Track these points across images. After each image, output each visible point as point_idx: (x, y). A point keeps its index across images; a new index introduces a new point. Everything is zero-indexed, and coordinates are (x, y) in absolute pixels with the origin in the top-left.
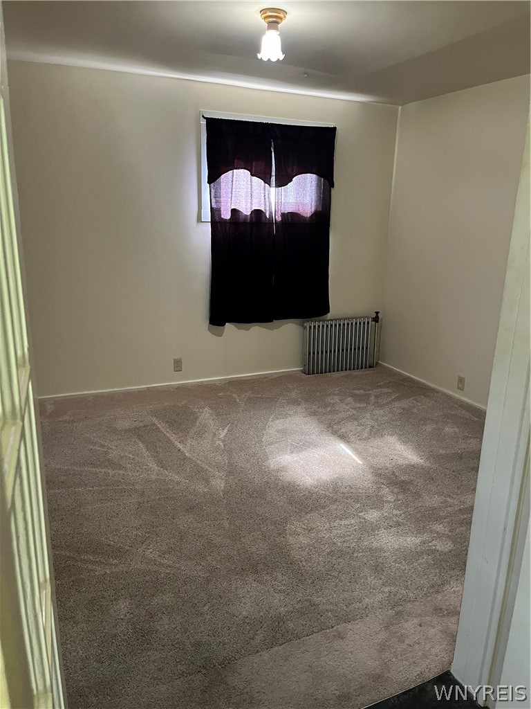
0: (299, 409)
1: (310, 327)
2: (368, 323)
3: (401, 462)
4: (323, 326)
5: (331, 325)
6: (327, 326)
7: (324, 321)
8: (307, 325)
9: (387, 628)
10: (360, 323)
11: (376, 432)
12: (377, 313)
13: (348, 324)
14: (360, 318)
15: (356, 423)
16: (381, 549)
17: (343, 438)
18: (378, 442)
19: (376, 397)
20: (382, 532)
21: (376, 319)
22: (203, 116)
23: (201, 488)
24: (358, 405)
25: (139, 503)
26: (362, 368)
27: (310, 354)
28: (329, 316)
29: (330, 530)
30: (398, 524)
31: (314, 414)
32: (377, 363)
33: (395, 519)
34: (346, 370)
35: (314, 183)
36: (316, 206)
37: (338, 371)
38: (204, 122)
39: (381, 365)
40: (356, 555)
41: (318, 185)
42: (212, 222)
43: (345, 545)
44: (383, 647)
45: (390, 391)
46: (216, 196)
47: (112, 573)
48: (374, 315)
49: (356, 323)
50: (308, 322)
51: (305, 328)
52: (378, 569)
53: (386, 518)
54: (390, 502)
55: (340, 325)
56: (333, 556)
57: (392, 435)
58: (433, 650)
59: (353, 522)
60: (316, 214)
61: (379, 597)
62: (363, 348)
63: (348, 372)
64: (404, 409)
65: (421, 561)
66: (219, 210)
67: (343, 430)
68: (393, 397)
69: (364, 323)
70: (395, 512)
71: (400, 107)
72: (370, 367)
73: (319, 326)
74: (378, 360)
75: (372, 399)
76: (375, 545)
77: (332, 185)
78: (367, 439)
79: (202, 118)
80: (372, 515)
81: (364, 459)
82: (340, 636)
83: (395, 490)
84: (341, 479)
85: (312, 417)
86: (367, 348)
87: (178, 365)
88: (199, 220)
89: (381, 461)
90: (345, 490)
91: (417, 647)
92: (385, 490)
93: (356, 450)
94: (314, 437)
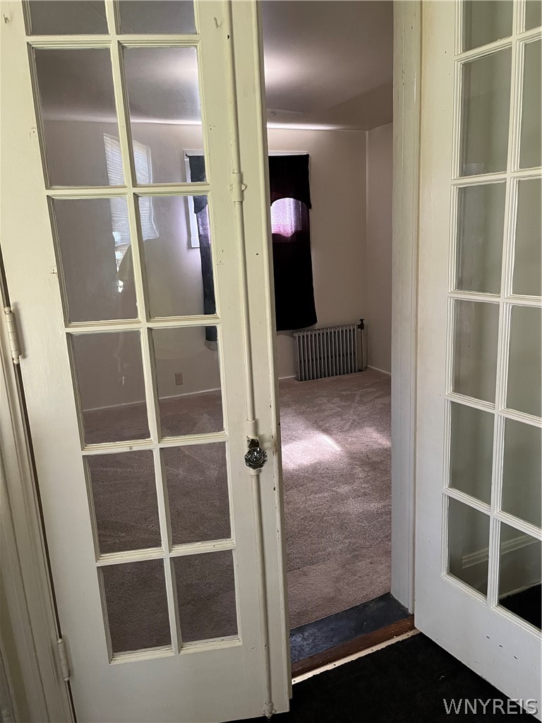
0: (289, 410)
1: (299, 337)
2: (354, 330)
3: (376, 446)
4: (311, 336)
5: (319, 334)
6: (315, 335)
7: (312, 331)
8: (296, 335)
9: (343, 566)
10: (346, 331)
11: (357, 425)
12: (362, 320)
13: (335, 332)
14: (346, 326)
15: (339, 419)
16: (348, 513)
17: (326, 431)
18: (357, 433)
19: (362, 396)
20: (351, 501)
21: (361, 326)
22: (186, 155)
23: (197, 477)
24: (344, 404)
25: (144, 492)
26: (351, 372)
27: (301, 362)
28: (317, 326)
29: (305, 502)
30: (365, 494)
31: (303, 413)
32: (366, 367)
33: (362, 491)
34: (336, 375)
35: (292, 207)
36: (296, 227)
37: (329, 376)
38: (187, 160)
39: (369, 368)
40: (325, 518)
41: (296, 208)
42: (200, 248)
43: (317, 512)
44: (337, 580)
45: (375, 390)
46: (202, 224)
47: (121, 542)
48: (360, 323)
49: (342, 331)
50: (297, 332)
51: (294, 338)
52: (342, 527)
53: (355, 490)
54: (360, 478)
55: (327, 333)
56: (305, 520)
57: (371, 426)
58: (379, 579)
59: (326, 494)
60: (296, 234)
61: (340, 547)
62: (351, 354)
63: (338, 376)
64: (385, 404)
65: (380, 520)
66: (206, 237)
67: (327, 425)
68: (376, 396)
69: (350, 330)
70: (363, 485)
71: (367, 132)
72: (360, 371)
73: (307, 336)
74: (367, 364)
75: (357, 398)
76: (343, 510)
77: (309, 206)
78: (348, 430)
79: (185, 157)
80: (344, 489)
81: (343, 446)
82: (305, 574)
83: (367, 469)
84: (319, 463)
85: (300, 416)
86: (354, 353)
87: (179, 379)
88: (190, 247)
89: (356, 448)
90: (322, 472)
91: (366, 578)
92: (358, 470)
93: (336, 440)
94: (300, 432)
